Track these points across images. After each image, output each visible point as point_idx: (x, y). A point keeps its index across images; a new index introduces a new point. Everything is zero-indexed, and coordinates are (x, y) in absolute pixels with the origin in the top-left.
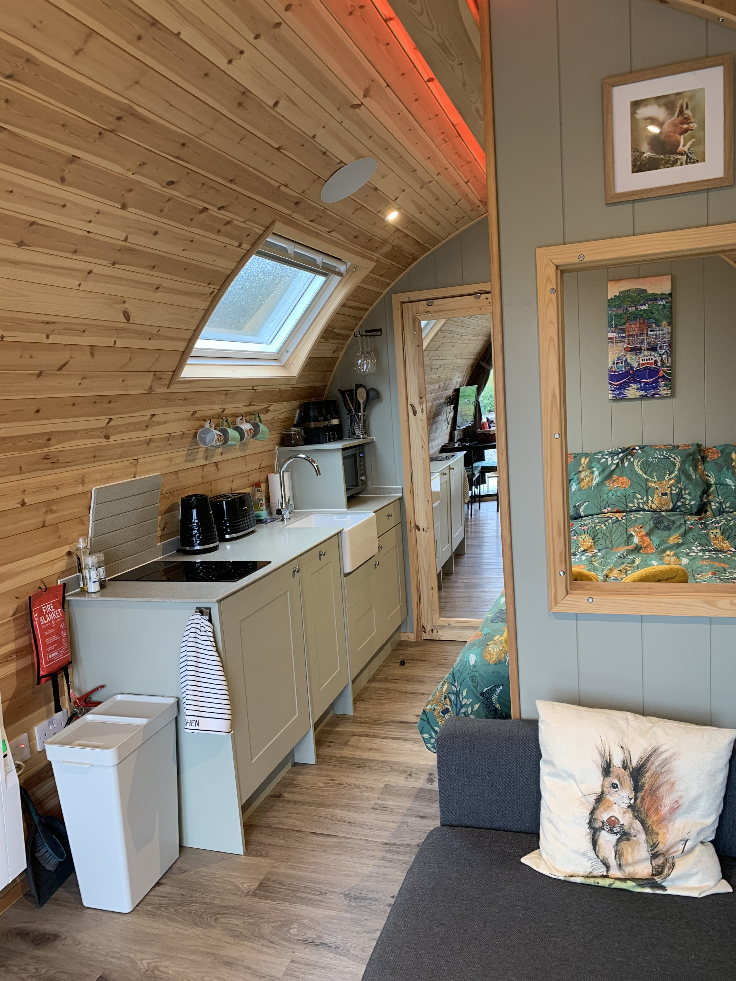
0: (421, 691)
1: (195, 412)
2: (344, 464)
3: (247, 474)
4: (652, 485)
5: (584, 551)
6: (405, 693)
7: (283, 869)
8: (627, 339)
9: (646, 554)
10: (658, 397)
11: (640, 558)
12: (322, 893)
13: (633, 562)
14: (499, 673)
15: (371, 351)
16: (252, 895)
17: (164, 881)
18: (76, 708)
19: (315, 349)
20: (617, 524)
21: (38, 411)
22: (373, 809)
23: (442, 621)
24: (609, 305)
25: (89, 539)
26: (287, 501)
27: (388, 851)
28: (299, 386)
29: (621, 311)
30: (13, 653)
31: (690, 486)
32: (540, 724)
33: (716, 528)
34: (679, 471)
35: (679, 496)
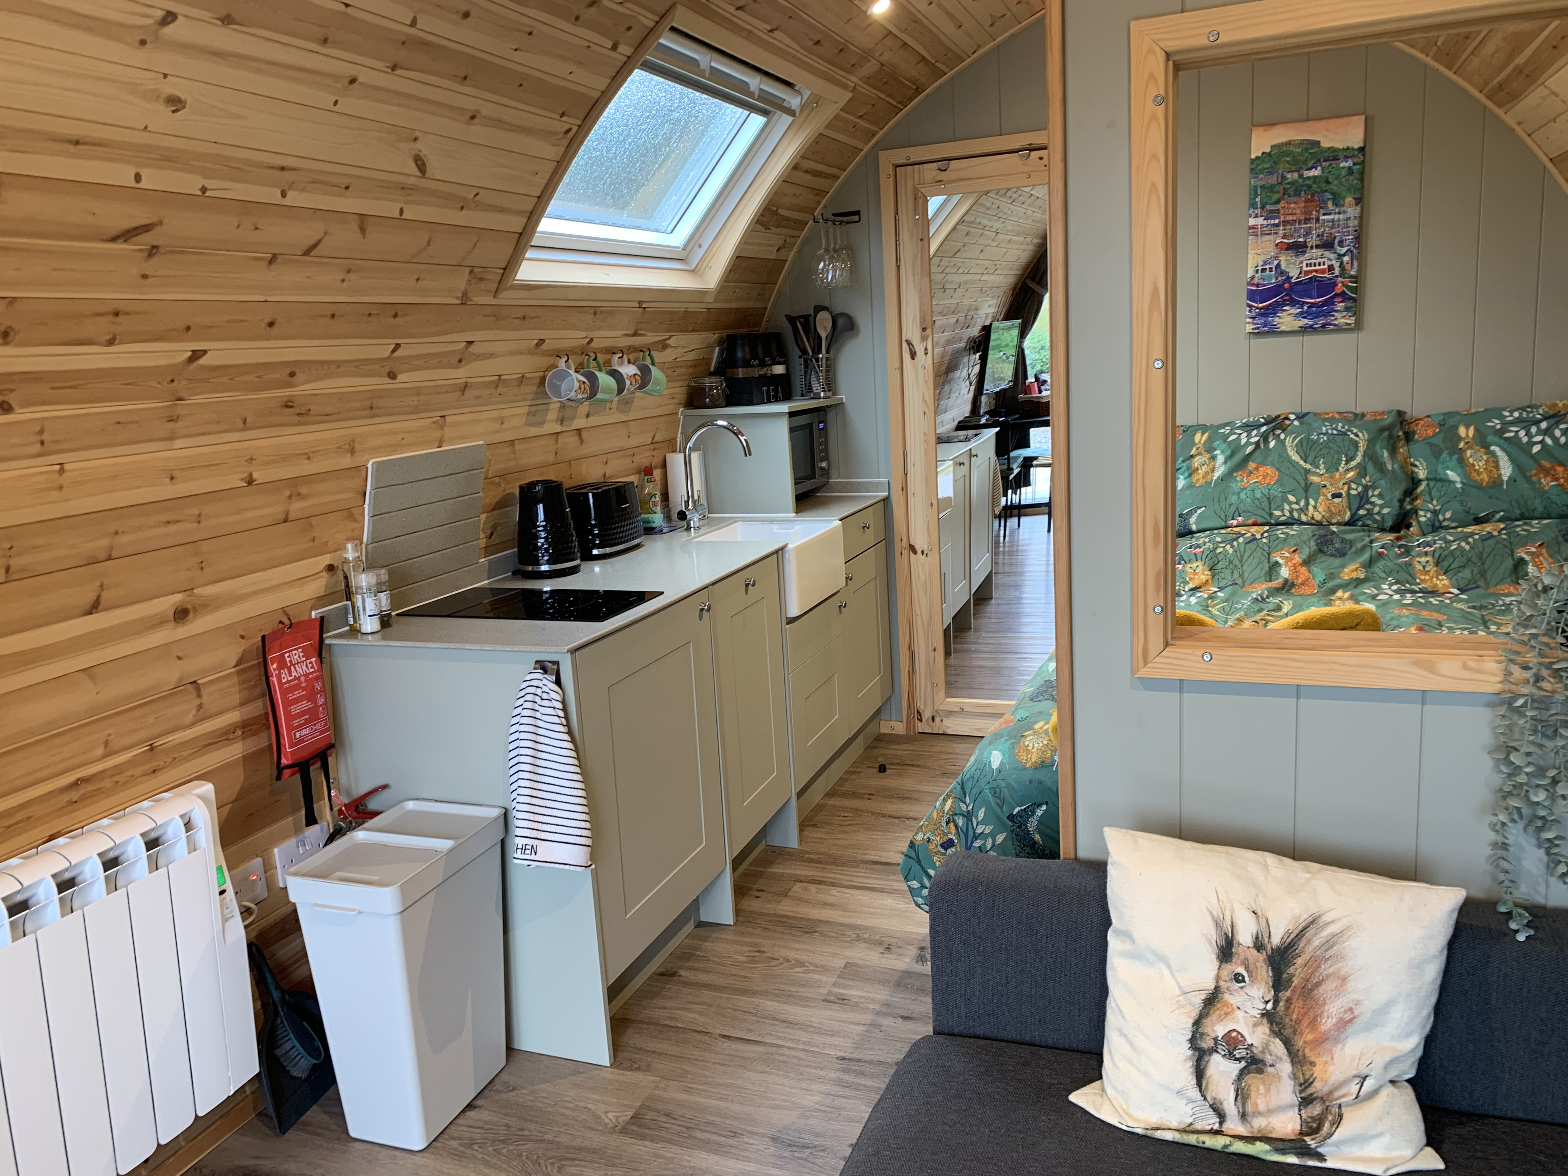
0: (911, 814)
1: (542, 341)
2: (792, 439)
3: (630, 452)
4: (1315, 479)
5: (1194, 589)
6: (884, 816)
7: (673, 1093)
8: (1281, 228)
9: (1301, 595)
10: (1332, 330)
11: (1291, 602)
12: (735, 1135)
13: (1279, 608)
14: (1040, 782)
15: (842, 249)
16: (621, 1132)
17: (479, 1102)
18: (342, 820)
19: (745, 243)
20: (1252, 546)
21: (271, 324)
22: (824, 1000)
23: (949, 702)
24: (1252, 169)
25: (364, 546)
26: (696, 497)
27: (846, 1071)
28: (719, 305)
29: (1273, 180)
30: (237, 727)
31: (1382, 482)
32: (1110, 868)
33: (1426, 554)
34: (1364, 456)
35: (1363, 499)
